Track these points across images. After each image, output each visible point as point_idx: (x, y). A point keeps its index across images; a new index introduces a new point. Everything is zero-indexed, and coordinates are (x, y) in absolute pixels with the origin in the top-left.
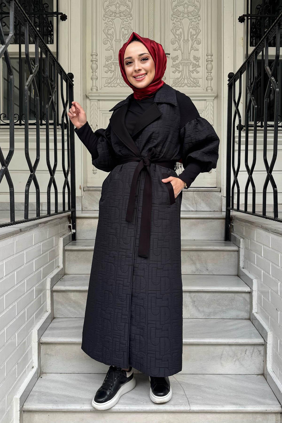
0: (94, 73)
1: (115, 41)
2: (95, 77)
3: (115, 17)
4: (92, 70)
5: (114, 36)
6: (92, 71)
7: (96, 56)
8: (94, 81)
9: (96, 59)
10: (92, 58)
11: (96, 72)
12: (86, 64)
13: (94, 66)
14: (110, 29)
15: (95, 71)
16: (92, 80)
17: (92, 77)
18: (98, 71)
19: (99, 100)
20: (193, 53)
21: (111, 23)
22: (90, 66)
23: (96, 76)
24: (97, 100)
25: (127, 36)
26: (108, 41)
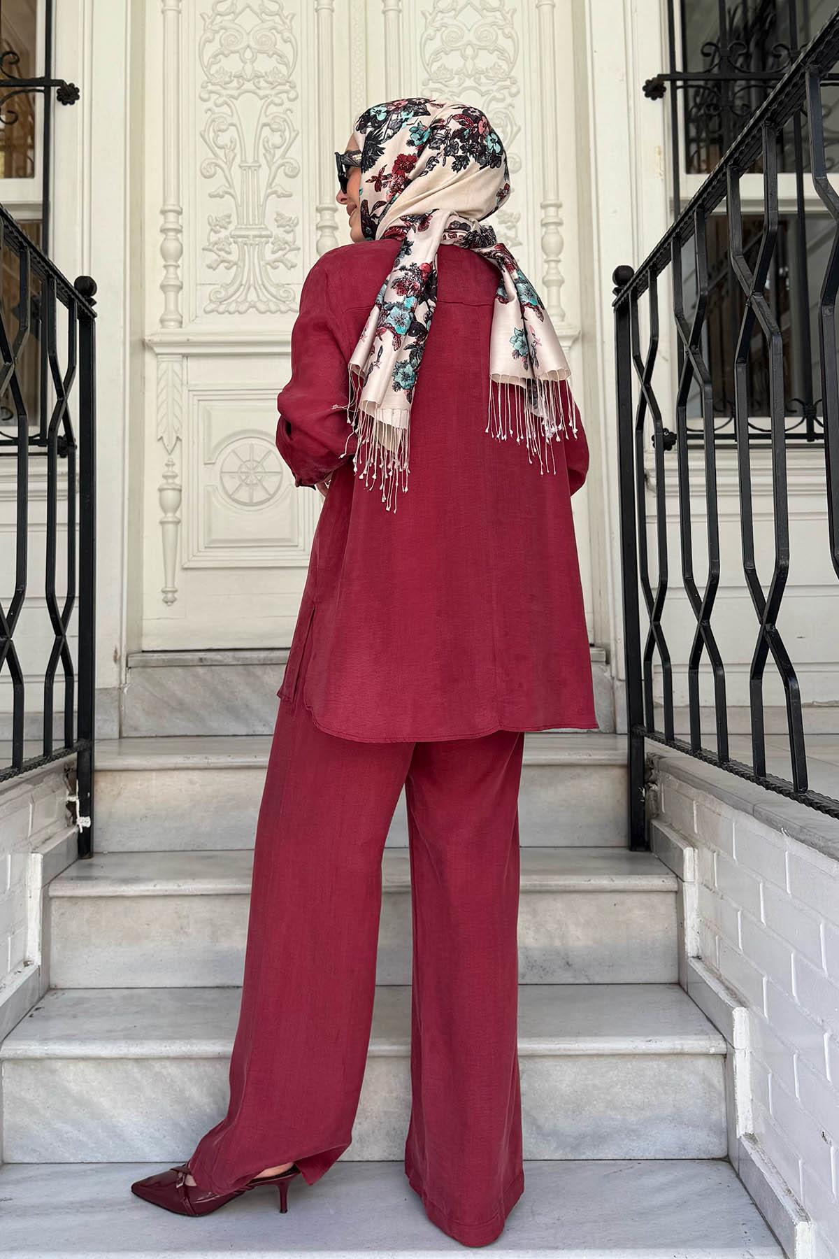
0: (172, 270)
1: (240, 167)
2: (172, 282)
3: (239, 91)
4: (165, 260)
5: (237, 150)
6: (163, 263)
7: (175, 214)
8: (172, 295)
9: (178, 222)
10: (165, 222)
11: (178, 266)
12: (142, 241)
13: (172, 246)
14: (223, 127)
15: (174, 264)
16: (165, 293)
17: (165, 283)
18: (182, 264)
19: (186, 356)
21: (225, 109)
22: (159, 247)
23: (177, 278)
24: (180, 356)
25: (279, 152)
26: (217, 165)
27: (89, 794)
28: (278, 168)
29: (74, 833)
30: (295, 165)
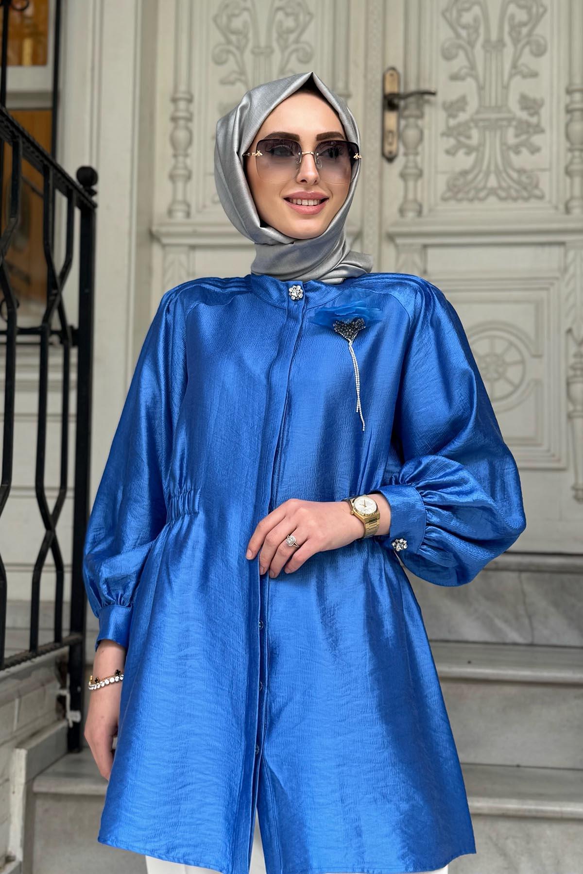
0: (181, 158)
1: (253, 52)
2: (181, 172)
4: (175, 149)
5: (251, 35)
6: (172, 151)
7: (187, 102)
8: (180, 184)
9: (188, 111)
10: (176, 110)
11: (187, 156)
12: (152, 129)
13: (182, 134)
14: (237, 12)
15: (183, 153)
16: (173, 182)
17: (174, 172)
18: (192, 153)
19: (193, 247)
20: (518, 86)
22: (169, 136)
23: (186, 169)
24: (188, 247)
25: (292, 37)
26: (229, 52)
27: (79, 689)
28: (291, 53)
29: (63, 728)
30: (308, 49)
